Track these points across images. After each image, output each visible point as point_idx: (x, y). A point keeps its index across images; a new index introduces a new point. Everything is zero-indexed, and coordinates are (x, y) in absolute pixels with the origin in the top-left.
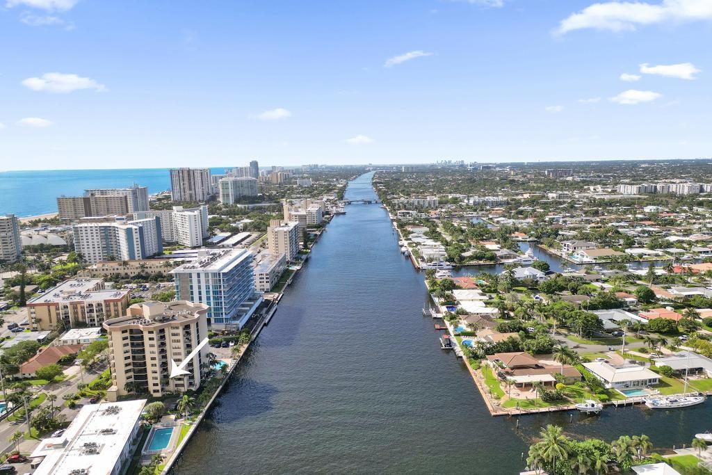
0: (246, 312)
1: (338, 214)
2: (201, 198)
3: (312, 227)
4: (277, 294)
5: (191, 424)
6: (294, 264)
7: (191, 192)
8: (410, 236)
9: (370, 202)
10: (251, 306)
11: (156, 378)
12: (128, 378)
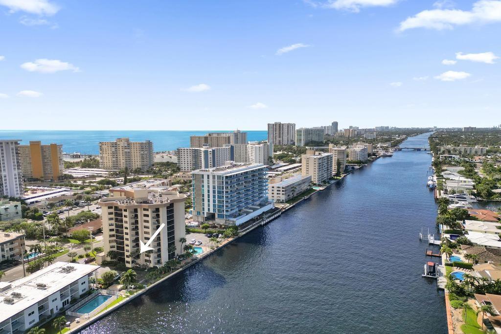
0: (248, 213)
1: (385, 156)
2: (286, 143)
3: (354, 163)
4: (288, 205)
5: (127, 296)
6: (319, 185)
7: (280, 139)
8: (442, 173)
9: (419, 150)
10: (254, 210)
11: (127, 251)
12: (112, 247)
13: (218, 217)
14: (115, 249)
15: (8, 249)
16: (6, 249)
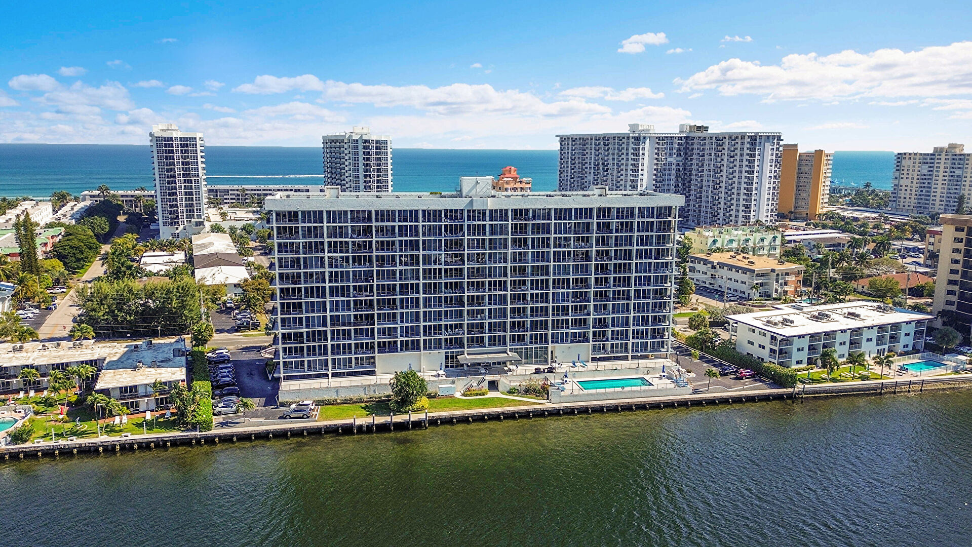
12: (948, 303)
14: (953, 308)
15: (783, 281)
16: (780, 281)
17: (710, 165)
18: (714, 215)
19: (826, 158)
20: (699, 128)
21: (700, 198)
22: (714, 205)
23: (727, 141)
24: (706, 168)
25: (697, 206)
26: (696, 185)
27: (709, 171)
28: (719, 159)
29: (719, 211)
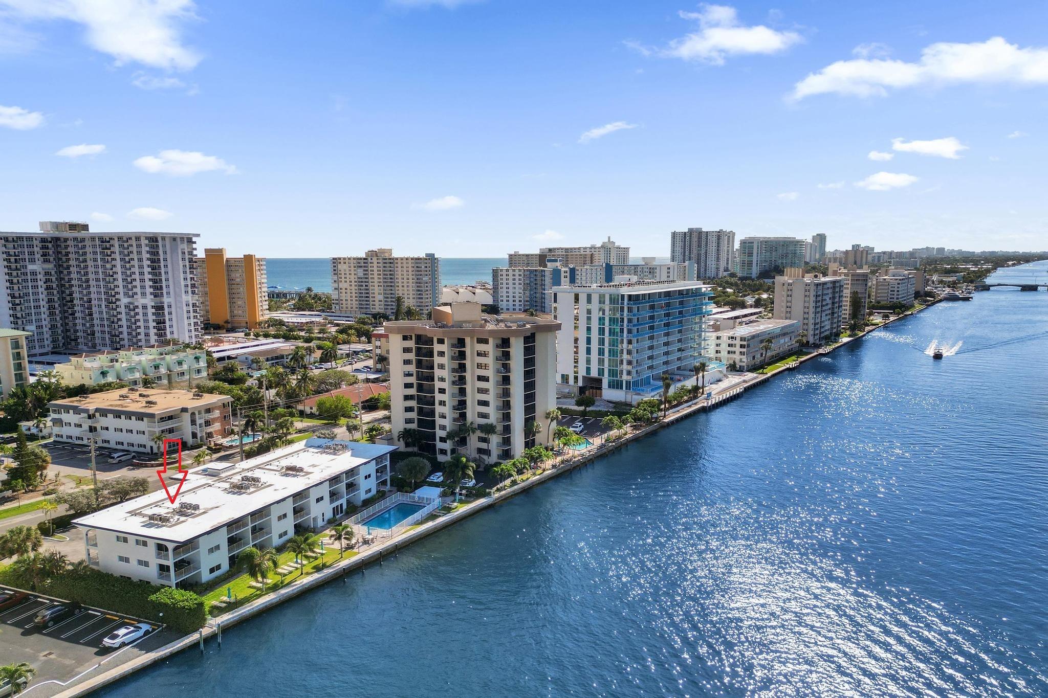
4: (754, 375)
11: (443, 428)
12: (408, 421)
13: (609, 387)
14: (414, 426)
15: (202, 421)
16: (198, 422)
17: (97, 273)
18: (115, 335)
19: (257, 263)
20: (73, 227)
21: (91, 314)
22: (113, 322)
23: (116, 243)
24: (91, 276)
25: (88, 325)
26: (81, 299)
27: (97, 280)
28: (108, 266)
29: (120, 330)
